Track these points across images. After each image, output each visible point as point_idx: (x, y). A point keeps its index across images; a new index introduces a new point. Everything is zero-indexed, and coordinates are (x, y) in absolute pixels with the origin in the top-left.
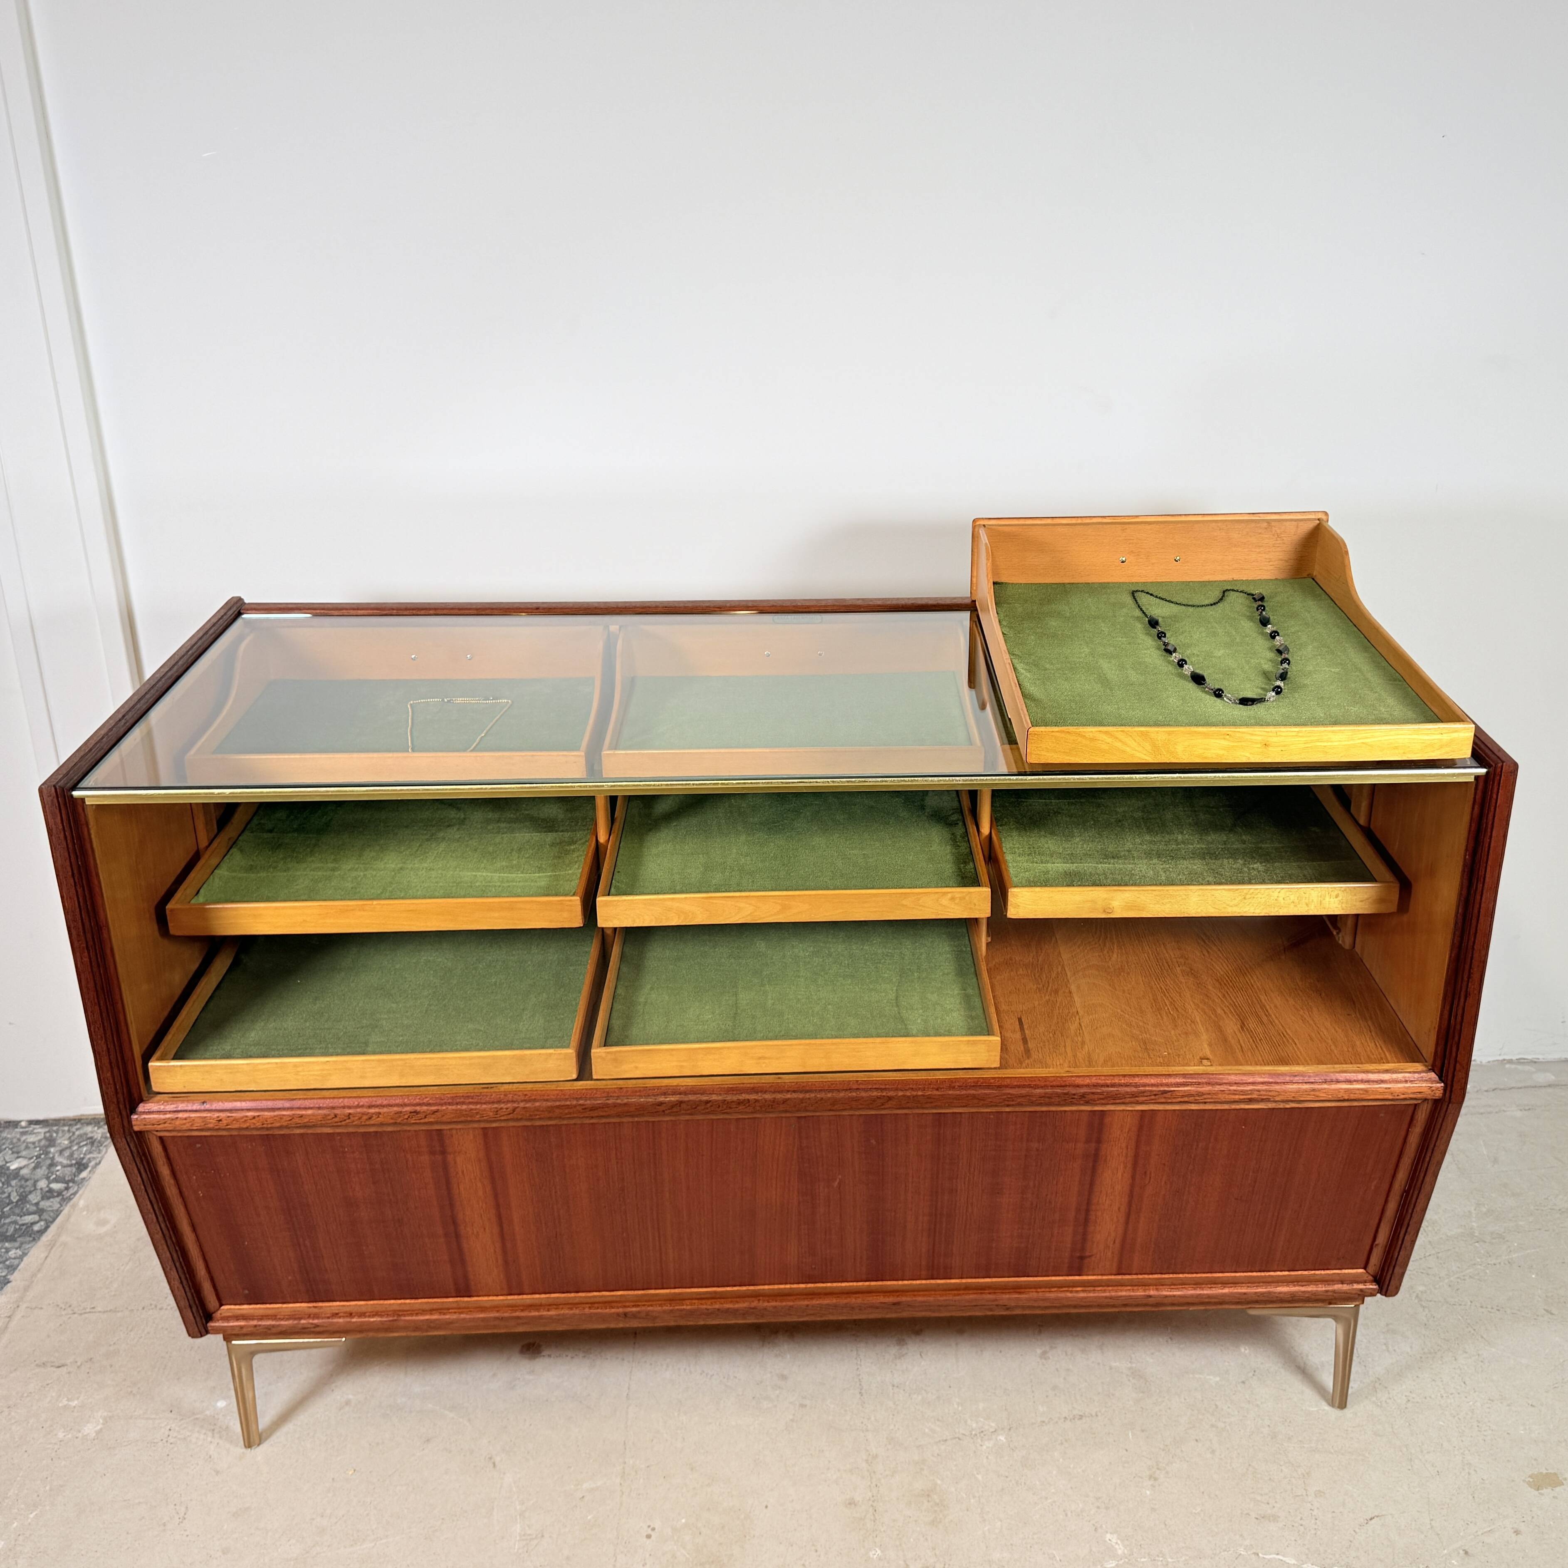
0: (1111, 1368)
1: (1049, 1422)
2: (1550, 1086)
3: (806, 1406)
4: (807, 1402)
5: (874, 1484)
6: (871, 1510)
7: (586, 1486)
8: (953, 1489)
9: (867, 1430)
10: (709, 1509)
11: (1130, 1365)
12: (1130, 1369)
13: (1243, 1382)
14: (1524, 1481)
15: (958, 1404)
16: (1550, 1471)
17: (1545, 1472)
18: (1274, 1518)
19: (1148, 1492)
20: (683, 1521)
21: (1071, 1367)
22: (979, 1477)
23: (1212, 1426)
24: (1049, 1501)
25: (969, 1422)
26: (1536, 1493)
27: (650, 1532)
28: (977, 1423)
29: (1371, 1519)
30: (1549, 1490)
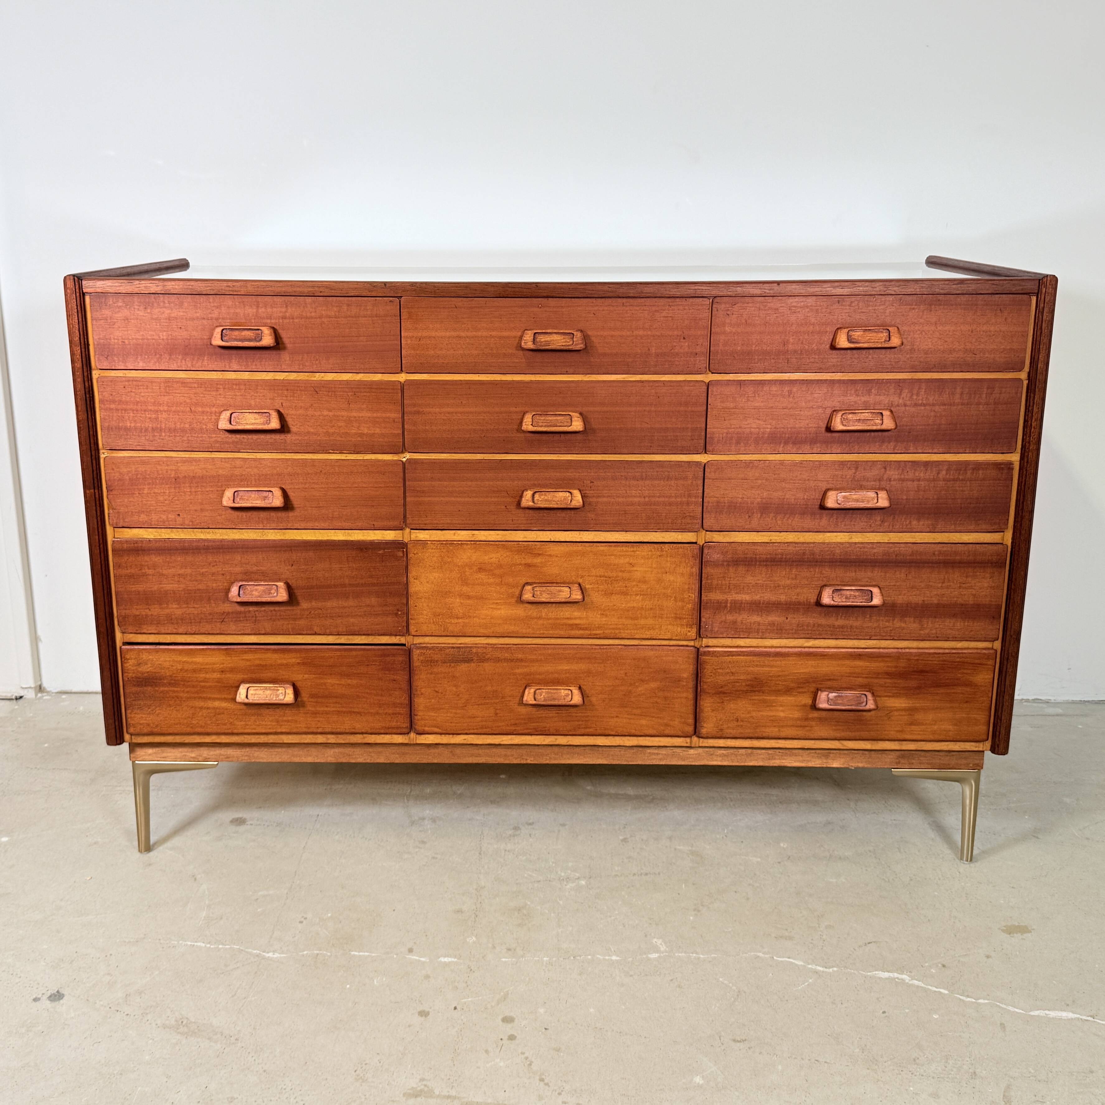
0: (675, 849)
1: (621, 875)
2: (1057, 715)
3: (437, 858)
4: (439, 856)
5: (479, 902)
6: (473, 916)
7: (260, 893)
8: (539, 908)
9: (480, 873)
10: (350, 910)
11: (690, 848)
12: (690, 850)
13: (779, 863)
14: (999, 929)
15: (553, 863)
16: (1021, 924)
17: (1017, 924)
18: (791, 938)
19: (691, 918)
20: (329, 915)
21: (644, 847)
22: (561, 902)
23: (750, 885)
24: (613, 918)
25: (559, 872)
26: (1009, 936)
27: (303, 919)
28: (565, 873)
29: (869, 943)
30: (1019, 934)
